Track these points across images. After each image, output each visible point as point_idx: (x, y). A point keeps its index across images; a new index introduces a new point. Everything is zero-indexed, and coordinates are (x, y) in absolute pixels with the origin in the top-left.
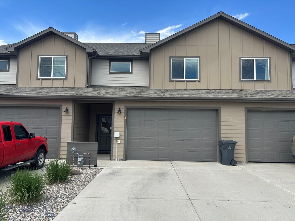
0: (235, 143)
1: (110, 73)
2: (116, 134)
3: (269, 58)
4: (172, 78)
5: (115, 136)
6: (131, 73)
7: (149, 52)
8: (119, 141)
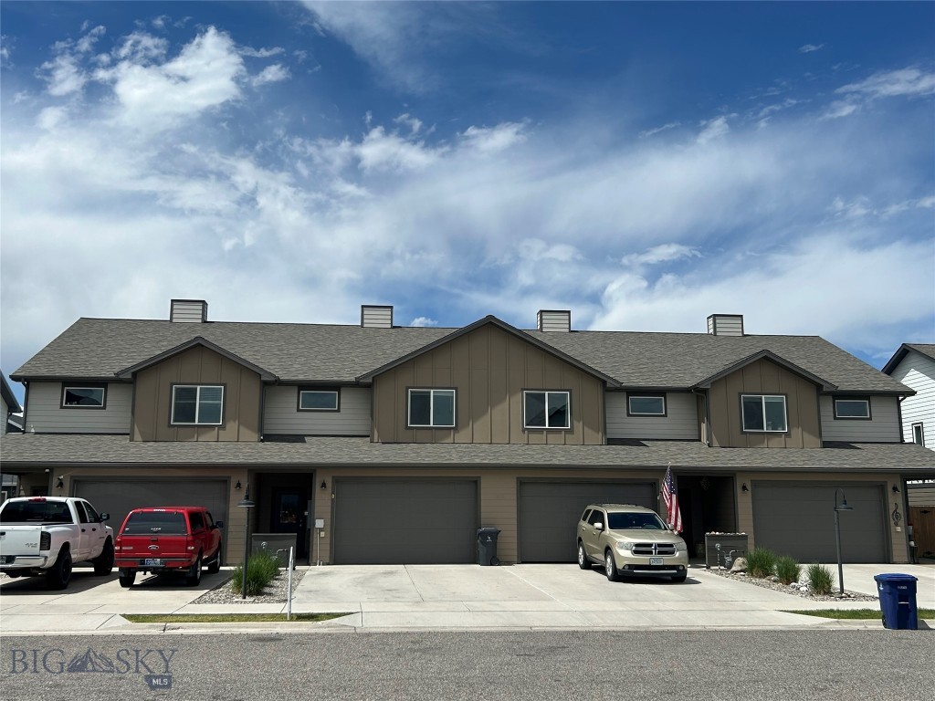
0: (498, 532)
1: (298, 410)
2: (319, 523)
3: (570, 390)
4: (411, 423)
5: (317, 526)
6: (338, 411)
7: (370, 381)
8: (323, 534)
